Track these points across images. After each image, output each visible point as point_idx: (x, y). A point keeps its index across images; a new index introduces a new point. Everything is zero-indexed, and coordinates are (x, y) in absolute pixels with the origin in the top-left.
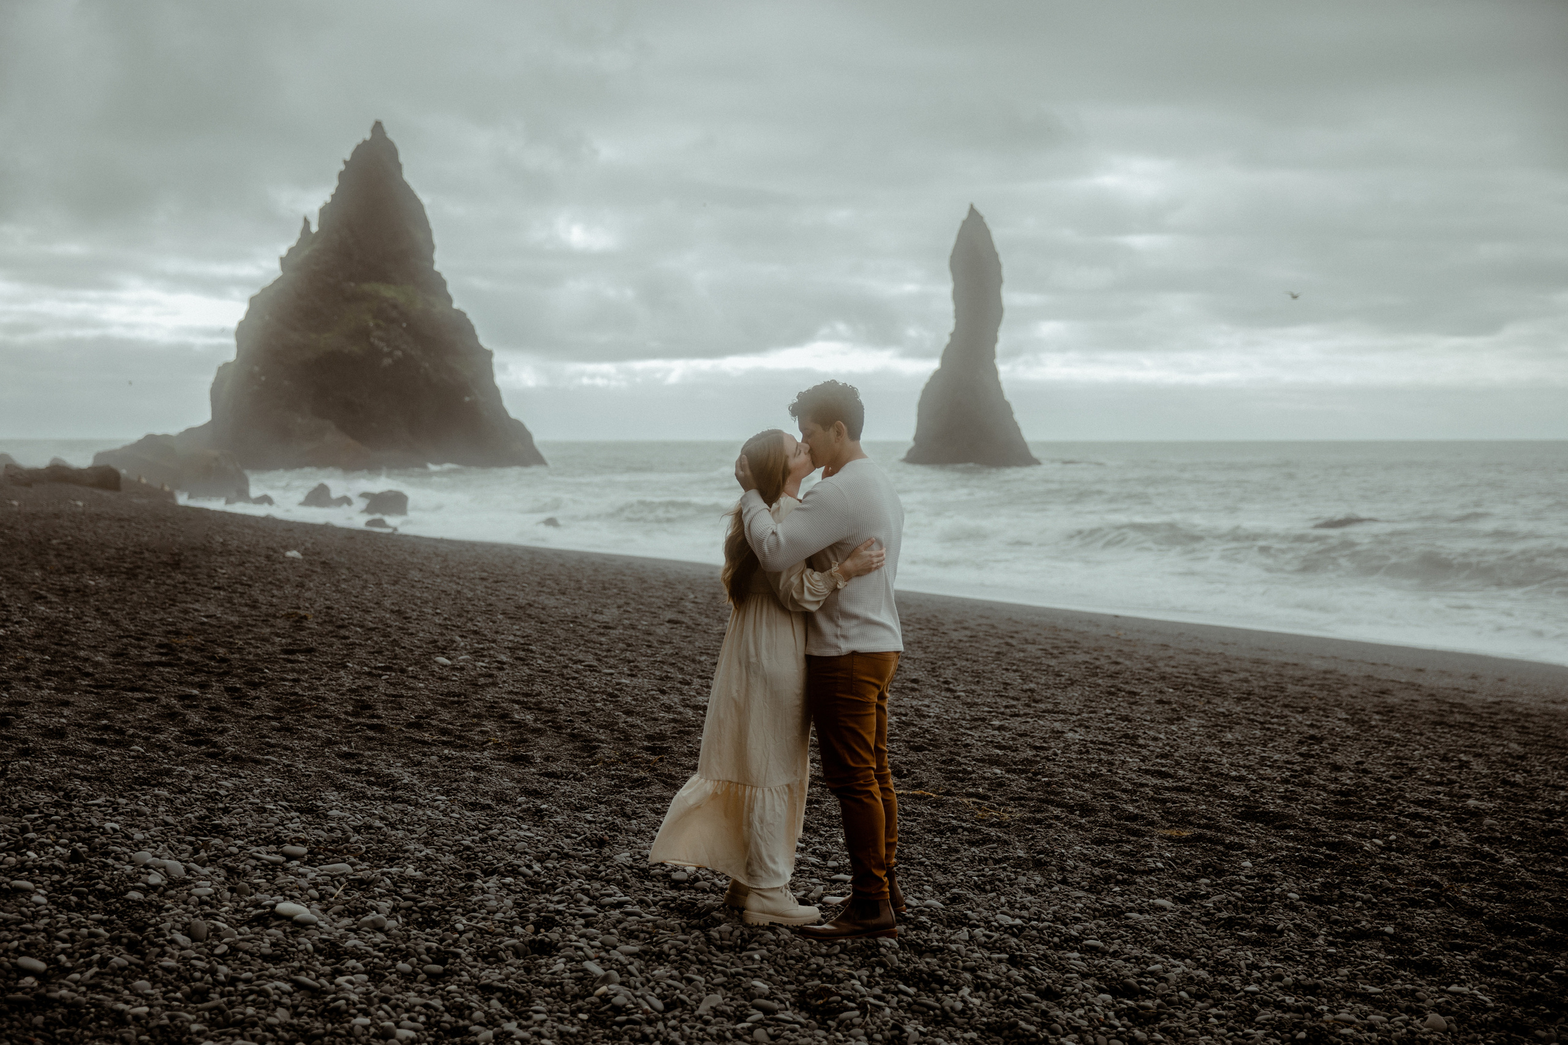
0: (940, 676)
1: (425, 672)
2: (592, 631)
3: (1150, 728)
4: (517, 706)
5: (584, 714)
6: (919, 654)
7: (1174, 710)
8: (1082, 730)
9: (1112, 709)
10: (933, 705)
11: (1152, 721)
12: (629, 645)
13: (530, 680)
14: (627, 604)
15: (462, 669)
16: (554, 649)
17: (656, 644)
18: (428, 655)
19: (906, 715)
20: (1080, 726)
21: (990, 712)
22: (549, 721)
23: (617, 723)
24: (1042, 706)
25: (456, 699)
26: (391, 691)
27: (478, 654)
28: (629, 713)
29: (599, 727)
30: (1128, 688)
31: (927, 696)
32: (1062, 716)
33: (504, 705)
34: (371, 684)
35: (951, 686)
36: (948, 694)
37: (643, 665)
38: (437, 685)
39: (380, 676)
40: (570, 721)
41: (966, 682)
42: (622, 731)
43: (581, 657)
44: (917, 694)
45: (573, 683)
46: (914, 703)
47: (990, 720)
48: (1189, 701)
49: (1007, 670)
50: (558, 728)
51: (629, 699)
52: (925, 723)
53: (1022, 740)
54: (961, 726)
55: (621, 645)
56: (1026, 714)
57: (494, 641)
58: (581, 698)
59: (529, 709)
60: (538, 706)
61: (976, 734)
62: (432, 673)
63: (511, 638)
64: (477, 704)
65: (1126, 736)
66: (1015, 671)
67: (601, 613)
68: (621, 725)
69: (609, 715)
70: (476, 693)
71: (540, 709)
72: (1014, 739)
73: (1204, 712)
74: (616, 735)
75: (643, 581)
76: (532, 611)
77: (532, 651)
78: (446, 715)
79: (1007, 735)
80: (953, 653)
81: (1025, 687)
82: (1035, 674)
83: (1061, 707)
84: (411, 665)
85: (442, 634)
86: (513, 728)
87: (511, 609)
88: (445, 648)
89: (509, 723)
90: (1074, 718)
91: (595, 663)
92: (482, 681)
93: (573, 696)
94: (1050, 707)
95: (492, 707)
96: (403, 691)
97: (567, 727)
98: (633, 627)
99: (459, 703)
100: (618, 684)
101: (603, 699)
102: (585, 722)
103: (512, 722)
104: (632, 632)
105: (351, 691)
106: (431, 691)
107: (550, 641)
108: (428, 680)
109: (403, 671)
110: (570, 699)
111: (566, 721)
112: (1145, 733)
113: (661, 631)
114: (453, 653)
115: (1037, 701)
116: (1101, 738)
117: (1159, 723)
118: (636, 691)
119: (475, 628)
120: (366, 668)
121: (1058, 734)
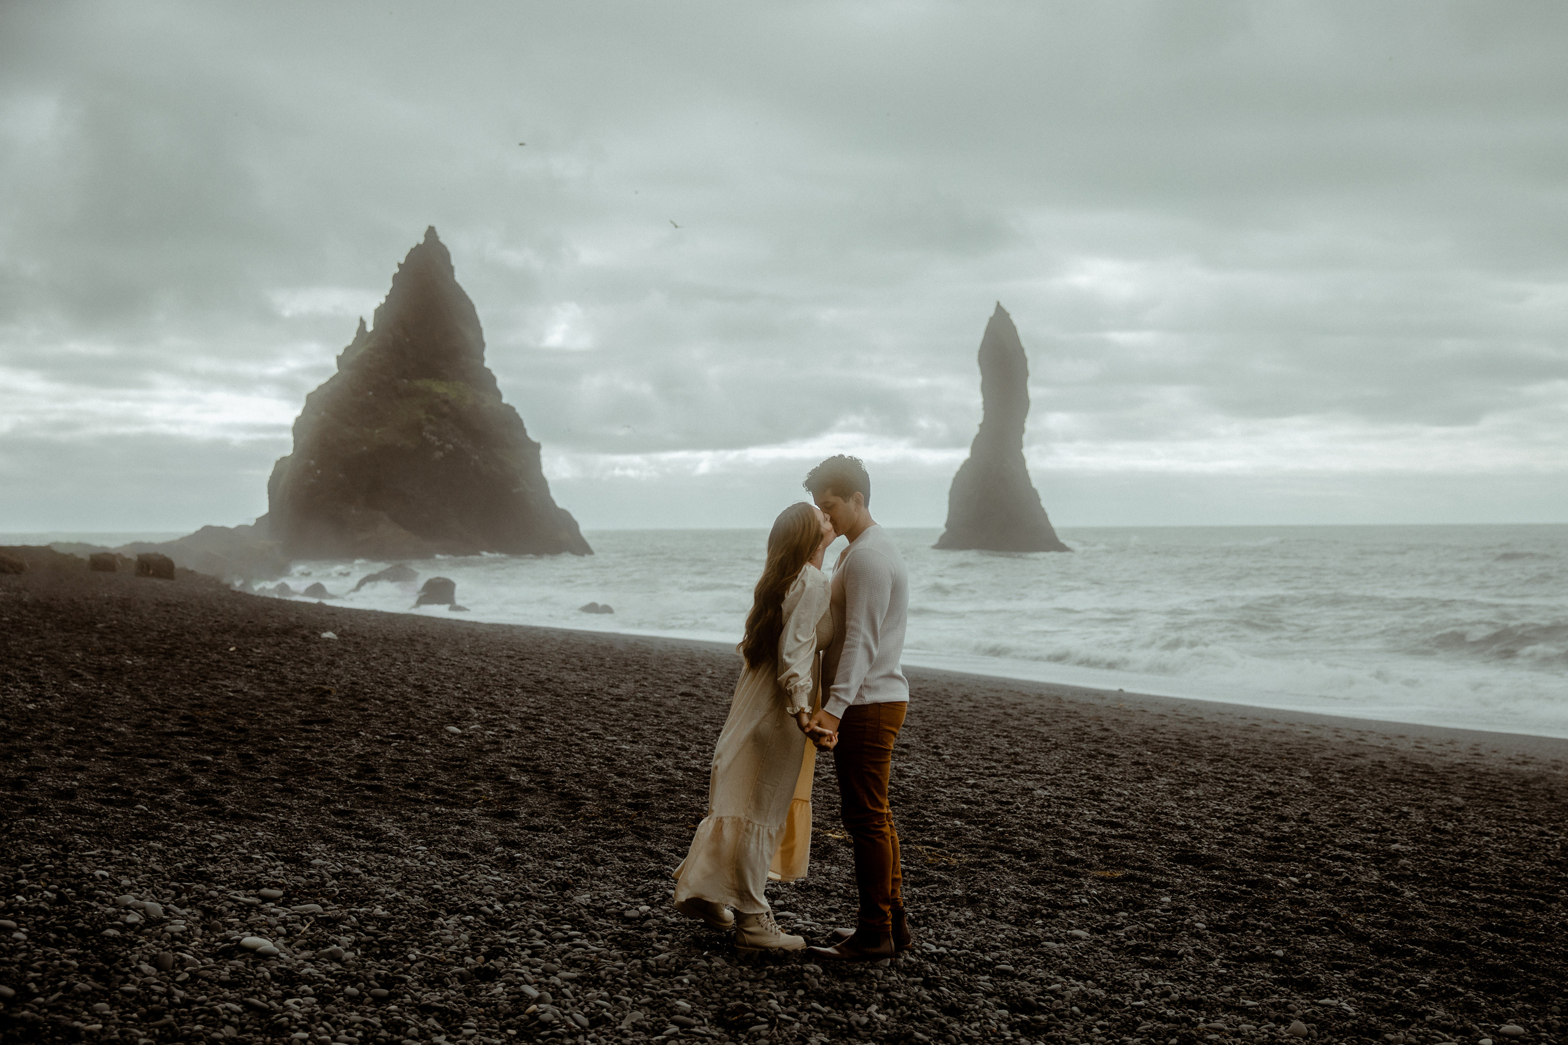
0: (931, 741)
1: (434, 740)
2: (605, 703)
3: (1117, 786)
4: (514, 769)
5: (577, 775)
6: (918, 723)
7: (1147, 770)
8: (1051, 788)
9: (1088, 769)
10: (916, 767)
11: (1122, 780)
12: (636, 715)
13: (535, 746)
14: (645, 679)
15: (471, 736)
16: (564, 719)
17: (663, 714)
18: (441, 726)
20: (1052, 784)
21: (969, 772)
22: (542, 782)
23: (607, 783)
24: (1021, 767)
25: (458, 763)
26: (397, 756)
28: (621, 775)
29: (589, 787)
30: (1109, 751)
32: (1037, 776)
33: (503, 768)
34: (379, 750)
35: (940, 751)
36: (934, 758)
37: (646, 733)
38: (443, 751)
39: (390, 743)
40: (563, 781)
41: (955, 747)
42: (611, 790)
43: (588, 726)
45: (574, 748)
47: (967, 779)
49: (998, 736)
50: (549, 788)
51: (625, 762)
53: (990, 796)
54: (937, 785)
55: (630, 715)
56: (1003, 775)
57: (507, 712)
58: (579, 762)
59: (527, 771)
60: (536, 770)
61: (949, 791)
62: (441, 741)
63: (525, 709)
64: (477, 767)
65: (1092, 792)
66: (1005, 737)
67: (618, 687)
68: (611, 785)
69: (601, 776)
70: (478, 758)
71: (536, 772)
72: (983, 795)
74: (604, 793)
76: (550, 686)
77: (542, 721)
78: (444, 777)
79: (979, 792)
80: (950, 721)
81: (1011, 751)
82: (1024, 740)
83: (1039, 768)
84: (421, 734)
85: (458, 706)
86: (506, 788)
87: (530, 683)
88: (459, 718)
89: (504, 783)
90: (1049, 777)
91: (600, 732)
92: (487, 747)
93: (572, 760)
94: (1028, 768)
95: (491, 770)
96: (409, 757)
97: (558, 787)
98: (645, 699)
99: (459, 766)
100: (617, 749)
101: (600, 763)
102: (576, 782)
103: (507, 783)
104: (643, 704)
105: (359, 756)
106: (436, 756)
107: (561, 712)
108: (435, 746)
109: (413, 739)
110: (568, 763)
111: (558, 782)
112: (1110, 790)
113: (671, 703)
114: (465, 723)
115: (1017, 763)
116: (1067, 794)
117: (1128, 781)
118: (634, 756)
119: (492, 701)
120: (378, 737)
121: (1027, 791)
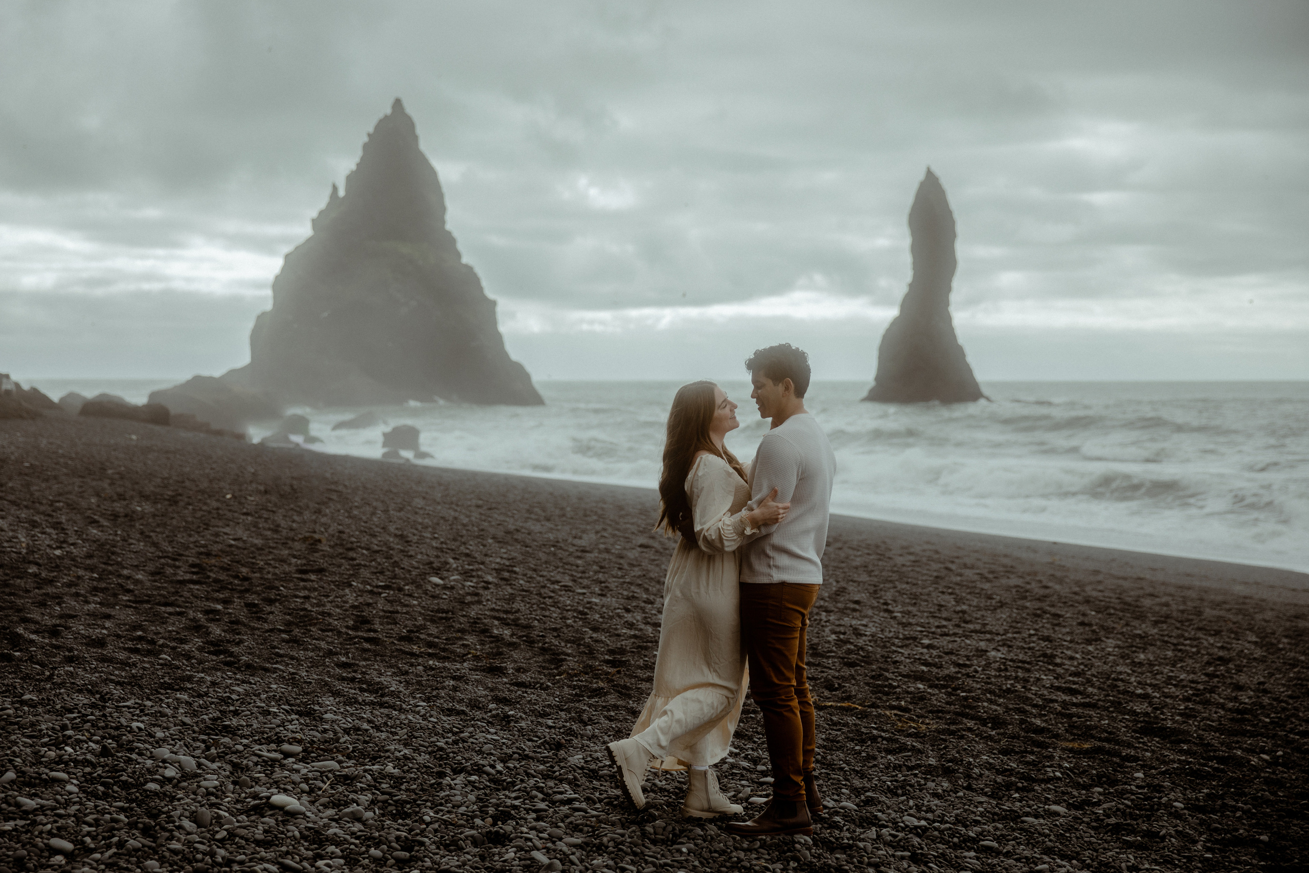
0: (880, 598)
1: (420, 591)
2: (570, 554)
3: (1068, 648)
4: (496, 622)
5: (555, 630)
6: (864, 577)
7: (1094, 631)
8: (1004, 650)
9: (1036, 630)
10: (871, 625)
11: (1071, 641)
12: (602, 567)
13: (511, 599)
14: (605, 530)
15: (452, 588)
16: (535, 570)
17: (626, 567)
18: (423, 575)
19: (844, 633)
20: (1004, 645)
21: (922, 632)
22: (524, 636)
23: (584, 639)
24: (971, 626)
25: (444, 615)
26: (388, 607)
27: (467, 575)
28: (595, 629)
29: (567, 641)
30: (1053, 610)
31: (866, 616)
32: (988, 636)
33: (486, 621)
34: (371, 601)
35: (890, 607)
36: (886, 615)
37: (612, 586)
38: (429, 602)
39: (380, 594)
40: (542, 636)
41: (904, 604)
42: (588, 646)
43: (558, 578)
44: (857, 614)
45: (548, 601)
46: (854, 622)
47: (921, 639)
48: (1109, 623)
49: (943, 593)
50: (531, 642)
51: (597, 616)
52: (861, 642)
53: (947, 658)
54: (894, 644)
55: (595, 568)
56: (955, 634)
57: (483, 563)
58: (555, 615)
59: (508, 624)
60: (516, 623)
61: (906, 652)
62: (426, 592)
63: (498, 560)
64: (462, 620)
65: (1045, 655)
66: (950, 594)
67: (580, 538)
68: (587, 640)
69: (577, 631)
70: (462, 610)
71: (517, 625)
72: (940, 657)
73: (1122, 633)
74: (582, 649)
75: (621, 508)
76: (519, 536)
77: (515, 573)
78: (433, 630)
79: (935, 653)
80: (895, 576)
81: (958, 608)
82: (969, 597)
83: (988, 628)
84: (407, 584)
85: (437, 557)
86: (491, 642)
87: (500, 534)
88: (439, 569)
89: (489, 637)
90: (999, 638)
91: (570, 584)
92: (469, 599)
93: (547, 613)
94: (978, 627)
95: (475, 623)
96: (399, 608)
97: (539, 641)
98: (607, 551)
99: (447, 619)
100: (589, 603)
101: (574, 617)
102: (555, 637)
103: (491, 637)
104: (606, 556)
105: (354, 607)
106: (423, 607)
107: (532, 563)
108: (421, 598)
109: (400, 589)
110: (544, 616)
111: (538, 636)
112: (1062, 653)
113: (632, 555)
114: (445, 574)
115: (966, 622)
116: (1021, 657)
117: (1078, 643)
118: (604, 610)
119: (468, 551)
120: (368, 587)
121: (982, 653)
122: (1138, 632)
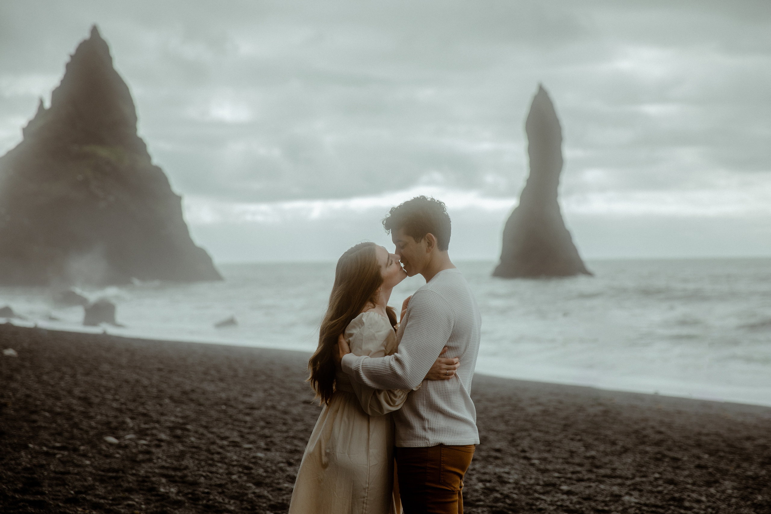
0: (518, 445)
1: (94, 451)
2: (240, 411)
3: (693, 491)
4: (164, 480)
5: (220, 486)
6: (502, 427)
7: (710, 474)
8: (636, 493)
9: (659, 473)
10: (513, 472)
11: (694, 484)
12: (268, 423)
13: (182, 455)
14: (272, 388)
15: (126, 447)
16: (206, 427)
17: (290, 422)
18: (100, 435)
19: (490, 481)
20: (634, 489)
21: (559, 478)
22: (189, 493)
23: (247, 494)
24: (602, 471)
25: (114, 474)
26: (61, 469)
27: (142, 433)
28: (258, 484)
29: (232, 498)
30: (671, 454)
31: (507, 464)
32: (619, 481)
33: (154, 479)
34: (44, 462)
35: (528, 454)
36: (525, 462)
37: (277, 440)
38: (101, 462)
39: (55, 454)
40: (208, 493)
41: (540, 451)
42: (251, 502)
43: (227, 434)
44: (499, 462)
45: (216, 457)
46: (498, 470)
47: (560, 485)
48: (722, 465)
49: (572, 440)
50: (195, 499)
51: (261, 471)
52: (506, 489)
53: (586, 504)
54: (536, 491)
55: (262, 423)
56: (589, 480)
57: (158, 422)
58: (221, 471)
59: (175, 482)
60: (183, 480)
61: (548, 498)
62: (100, 452)
63: (173, 419)
64: (131, 478)
65: (674, 499)
66: (580, 440)
67: (250, 396)
68: (250, 496)
69: (241, 487)
70: (132, 468)
71: (184, 482)
72: (579, 503)
73: (736, 475)
74: (245, 505)
75: (287, 369)
76: (194, 396)
77: (188, 430)
78: (101, 491)
79: (575, 499)
80: (529, 426)
81: (588, 454)
82: (596, 443)
83: (618, 472)
84: (83, 445)
85: (116, 417)
86: (157, 501)
87: (177, 394)
88: (116, 428)
89: (155, 495)
90: (629, 482)
91: (238, 439)
92: (141, 457)
93: (214, 469)
94: (609, 472)
95: (144, 481)
96: (71, 469)
97: (203, 498)
98: (274, 407)
99: (116, 478)
100: (254, 457)
101: (239, 472)
102: (220, 493)
103: (158, 495)
104: (272, 412)
105: (26, 469)
106: (95, 468)
107: (204, 420)
108: (94, 457)
109: (76, 450)
110: (211, 472)
111: (204, 493)
112: (689, 496)
113: (296, 410)
114: (121, 433)
115: (598, 467)
116: (652, 500)
117: (700, 486)
118: (268, 464)
119: (145, 411)
120: (45, 449)
121: (617, 498)
122: (750, 473)
